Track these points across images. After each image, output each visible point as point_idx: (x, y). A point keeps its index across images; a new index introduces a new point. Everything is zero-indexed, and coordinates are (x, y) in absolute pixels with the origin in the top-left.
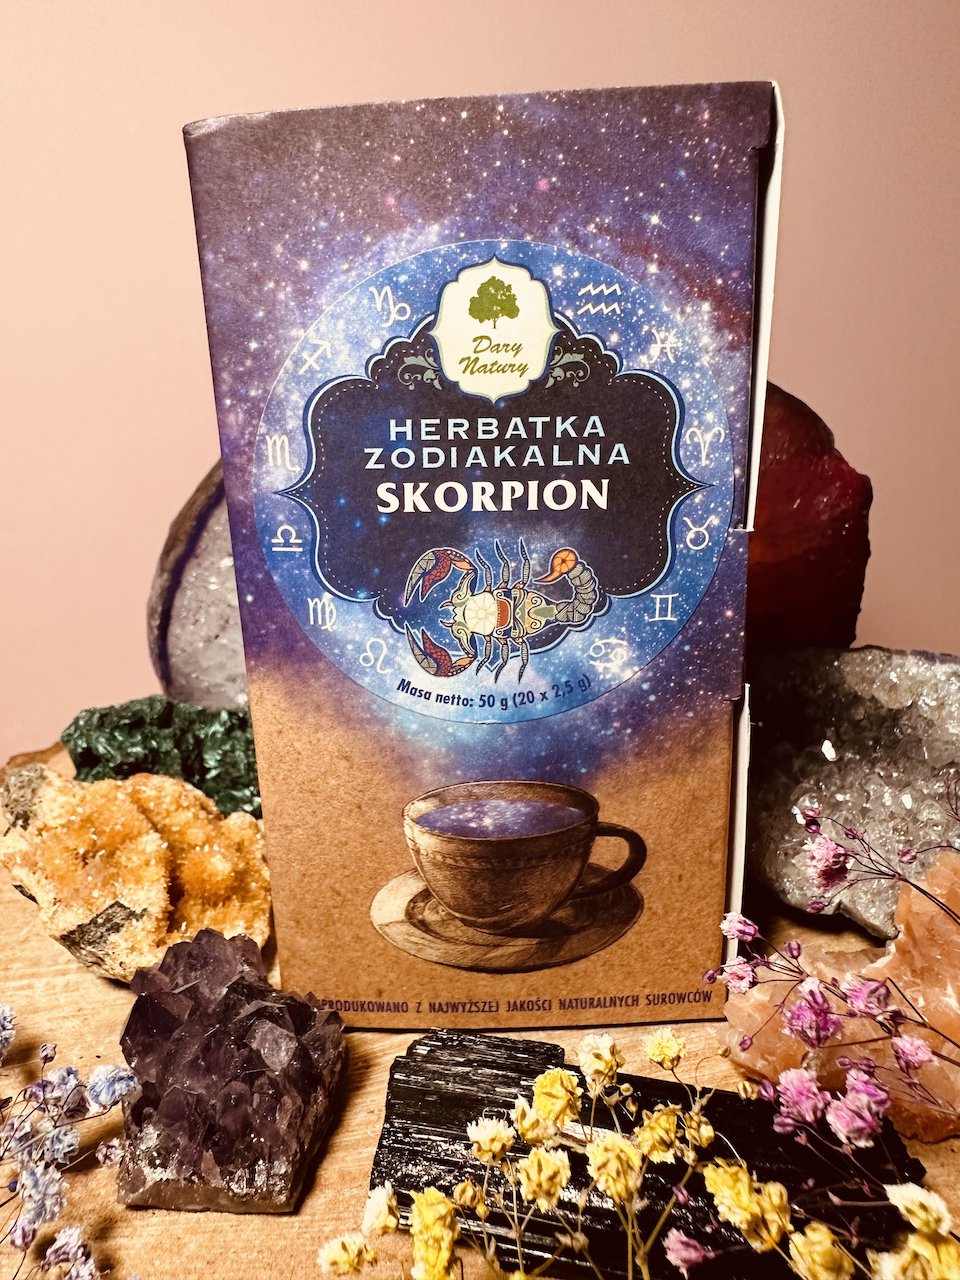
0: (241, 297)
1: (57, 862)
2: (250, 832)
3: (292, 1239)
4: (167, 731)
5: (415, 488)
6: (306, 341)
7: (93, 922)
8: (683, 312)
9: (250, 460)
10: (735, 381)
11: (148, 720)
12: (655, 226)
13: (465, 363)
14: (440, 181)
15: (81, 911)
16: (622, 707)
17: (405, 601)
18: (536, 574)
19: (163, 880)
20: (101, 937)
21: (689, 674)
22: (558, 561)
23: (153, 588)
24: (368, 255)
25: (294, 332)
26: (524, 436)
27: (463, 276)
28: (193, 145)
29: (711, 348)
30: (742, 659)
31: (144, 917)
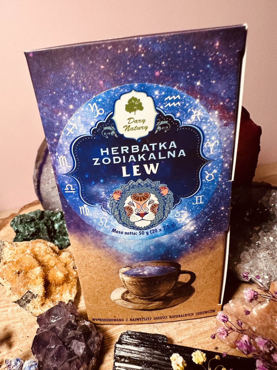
1: (10, 276)
2: (69, 259)
7: (22, 298)
11: (36, 219)
15: (18, 296)
19: (42, 283)
20: (25, 304)
31: (37, 297)
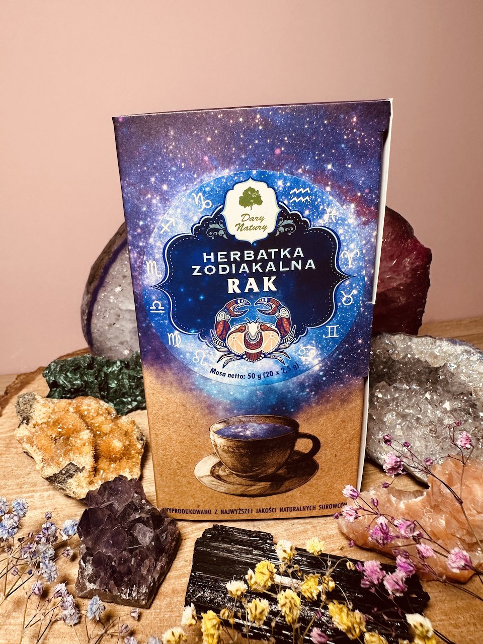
1: (43, 442)
2: (131, 425)
3: (151, 620)
4: (91, 371)
7: (61, 472)
11: (83, 367)
15: (54, 468)
19: (91, 452)
20: (64, 480)
23: (83, 300)
31: (84, 471)
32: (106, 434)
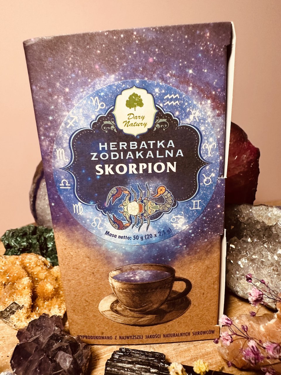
0: (45, 101)
4: (35, 236)
5: (109, 167)
6: (69, 116)
7: (6, 310)
8: (201, 104)
9: (51, 158)
10: (220, 127)
11: (28, 233)
12: (190, 74)
13: (125, 122)
14: (114, 60)
15: (1, 307)
16: (182, 238)
17: (107, 205)
18: (152, 195)
19: (30, 294)
20: (8, 316)
21: (206, 227)
22: (159, 190)
23: (31, 188)
24: (90, 86)
25: (64, 113)
26: (146, 148)
27: (123, 92)
28: (27, 48)
29: (211, 116)
30: (223, 221)
31: (23, 308)
32: (41, 280)
